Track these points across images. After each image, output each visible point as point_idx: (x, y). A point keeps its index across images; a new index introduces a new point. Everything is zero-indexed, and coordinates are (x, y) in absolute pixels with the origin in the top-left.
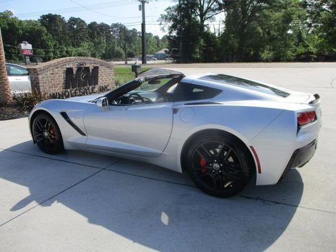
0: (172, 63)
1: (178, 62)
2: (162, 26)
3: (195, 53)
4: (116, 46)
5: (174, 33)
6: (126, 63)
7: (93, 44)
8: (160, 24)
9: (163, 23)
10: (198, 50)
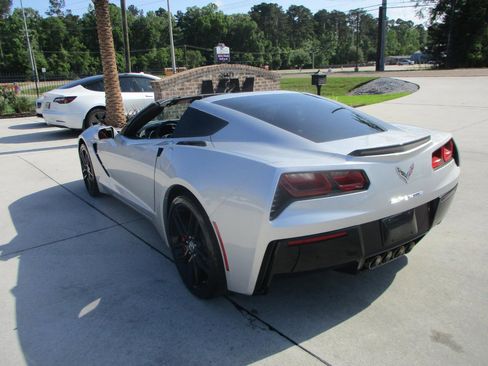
0: (433, 69)
1: (442, 67)
2: (418, 8)
3: (474, 51)
4: (353, 43)
5: (440, 20)
6: (356, 70)
7: (319, 42)
8: (417, 5)
9: (421, 3)
10: (479, 46)
